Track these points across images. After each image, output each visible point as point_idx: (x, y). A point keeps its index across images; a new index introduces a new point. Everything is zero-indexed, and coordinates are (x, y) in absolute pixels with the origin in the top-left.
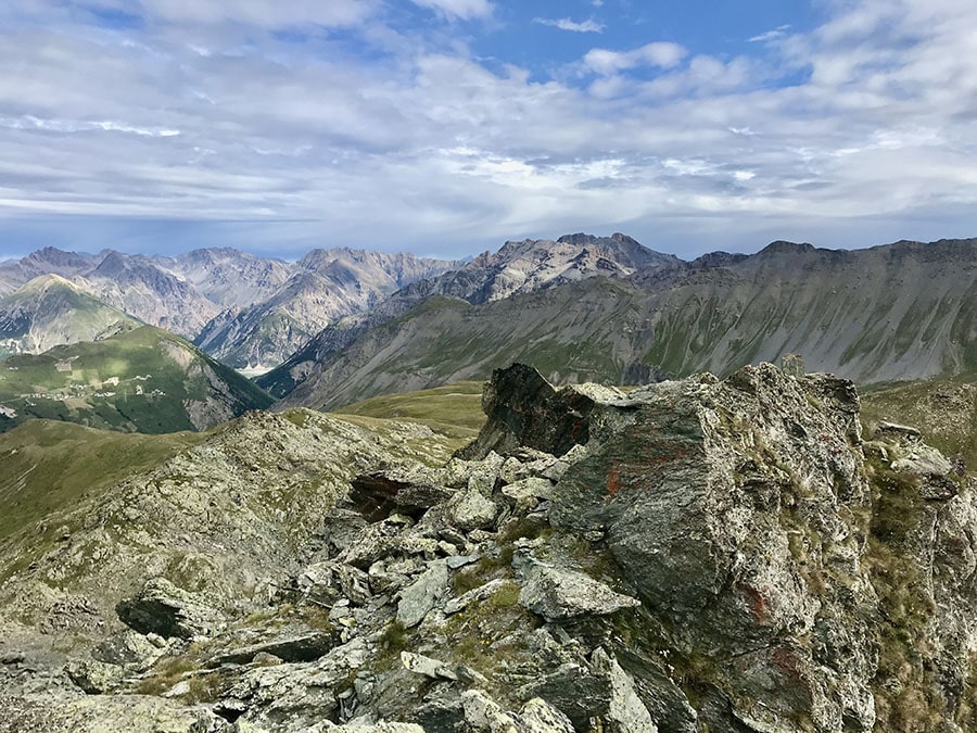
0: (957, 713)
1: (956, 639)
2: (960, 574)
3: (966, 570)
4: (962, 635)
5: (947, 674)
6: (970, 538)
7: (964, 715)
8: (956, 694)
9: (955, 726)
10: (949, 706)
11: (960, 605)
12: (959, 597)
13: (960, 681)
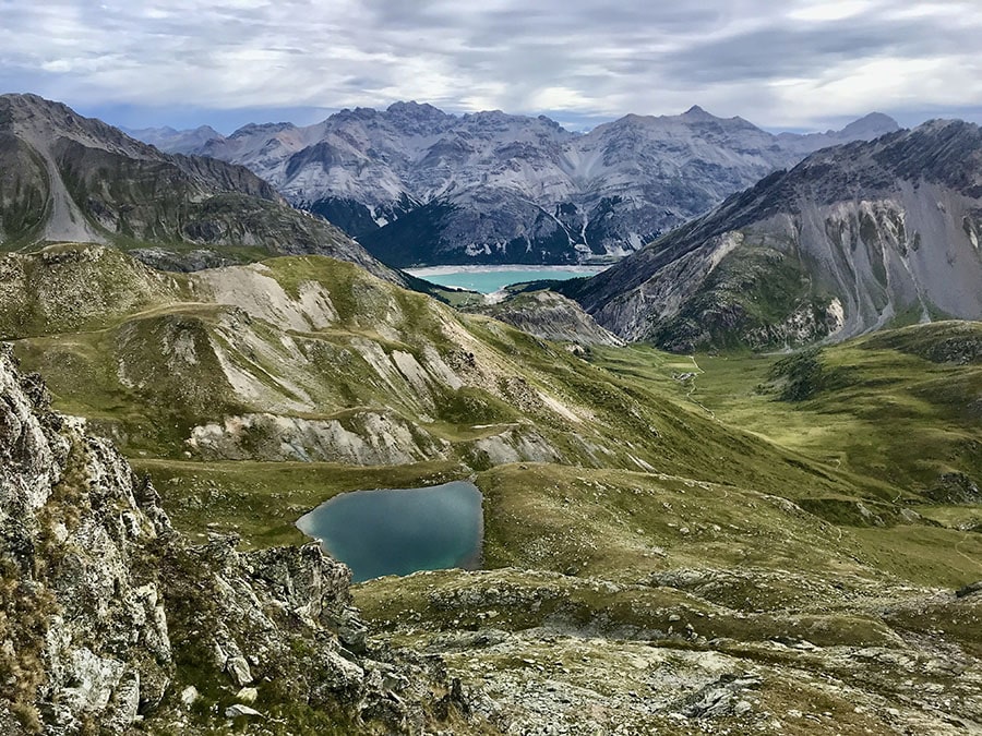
0: (34, 570)
1: (18, 503)
2: (7, 441)
3: (12, 436)
4: (23, 498)
5: (14, 540)
6: (10, 403)
7: (41, 570)
8: (27, 554)
9: (34, 583)
10: (24, 569)
11: (14, 470)
12: (12, 463)
13: (29, 541)
